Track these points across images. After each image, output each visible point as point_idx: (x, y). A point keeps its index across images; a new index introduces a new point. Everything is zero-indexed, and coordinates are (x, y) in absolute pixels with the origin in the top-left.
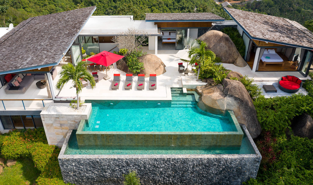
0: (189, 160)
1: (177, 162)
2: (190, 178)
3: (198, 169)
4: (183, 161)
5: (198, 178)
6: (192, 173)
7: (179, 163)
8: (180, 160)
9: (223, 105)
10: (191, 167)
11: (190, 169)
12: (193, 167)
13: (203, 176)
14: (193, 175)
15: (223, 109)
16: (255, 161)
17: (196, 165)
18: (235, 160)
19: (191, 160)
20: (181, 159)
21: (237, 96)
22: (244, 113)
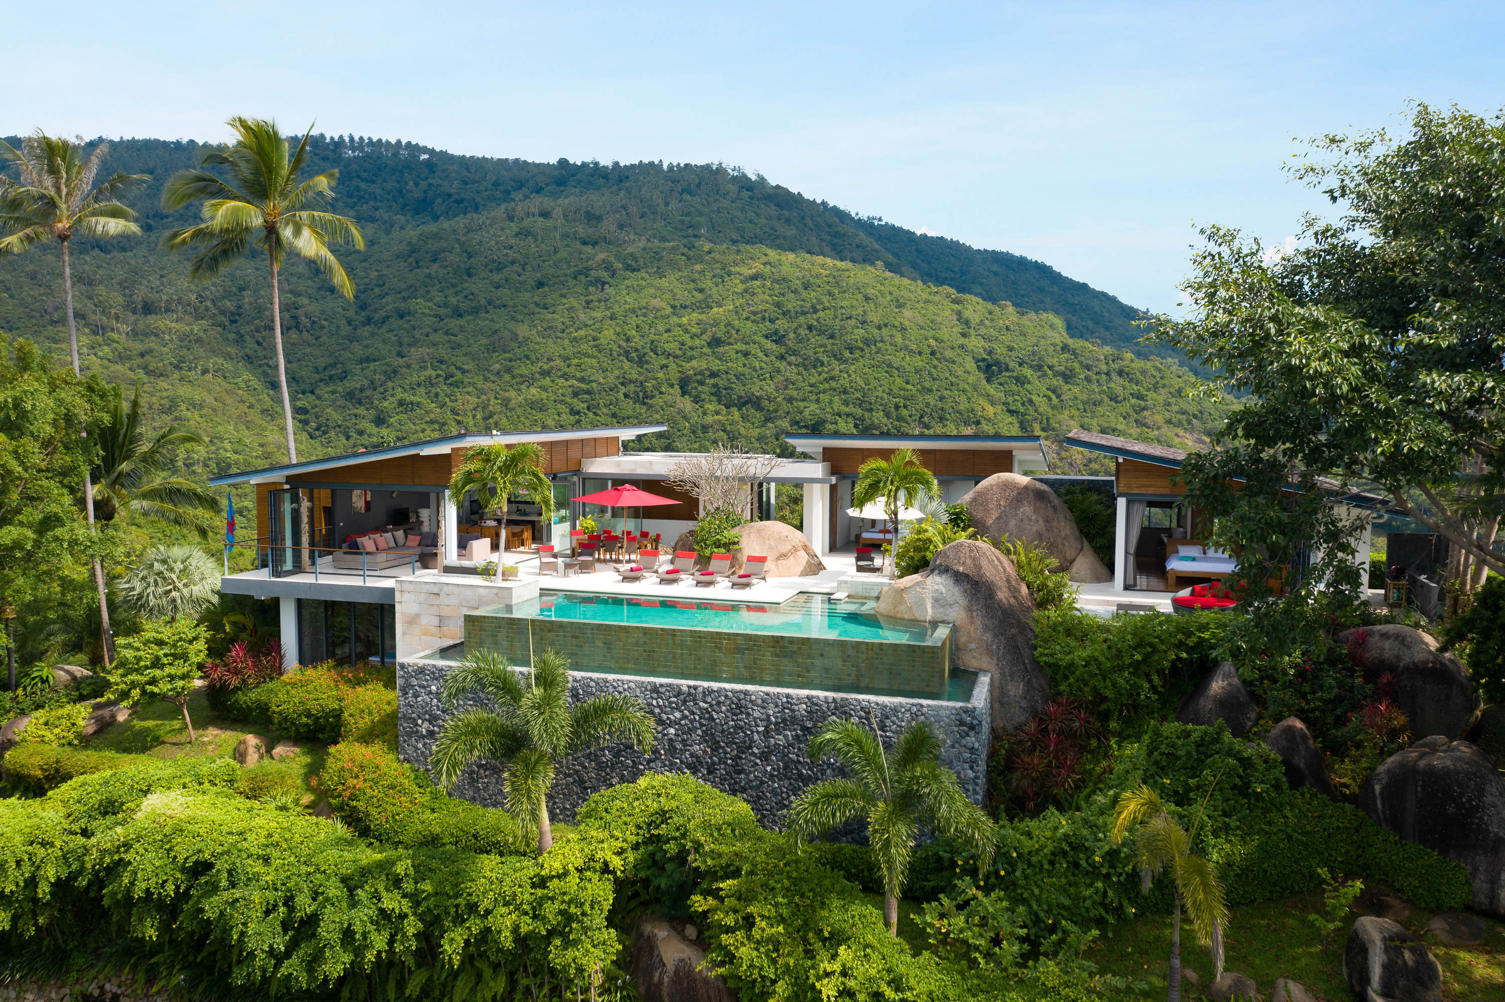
0: (753, 698)
1: (719, 703)
2: (762, 782)
3: (780, 740)
4: (735, 701)
5: (786, 783)
6: (765, 757)
7: (724, 708)
8: (726, 696)
9: (921, 602)
10: (761, 729)
11: (756, 736)
12: (766, 734)
13: (800, 775)
14: (769, 768)
15: (922, 618)
16: (962, 723)
17: (776, 724)
18: (895, 710)
19: (759, 701)
20: (730, 694)
21: (961, 569)
22: (986, 628)
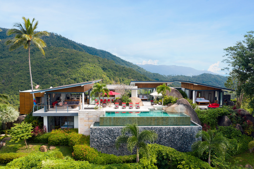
6: (165, 139)
9: (178, 109)
15: (178, 112)
18: (188, 128)
21: (185, 103)
22: (190, 113)
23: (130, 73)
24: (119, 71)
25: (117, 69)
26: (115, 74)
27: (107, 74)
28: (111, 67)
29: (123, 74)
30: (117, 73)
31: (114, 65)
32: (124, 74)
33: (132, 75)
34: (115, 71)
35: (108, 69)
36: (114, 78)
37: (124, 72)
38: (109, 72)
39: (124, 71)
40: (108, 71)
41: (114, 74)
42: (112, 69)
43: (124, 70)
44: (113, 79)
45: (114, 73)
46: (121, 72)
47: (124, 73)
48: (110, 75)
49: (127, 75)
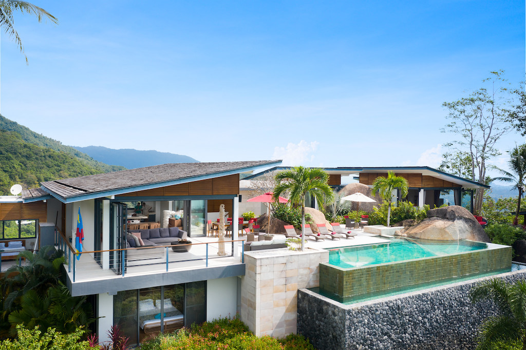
9: (455, 232)
15: (456, 239)
21: (467, 217)
23: (64, 163)
24: (37, 158)
25: (31, 153)
26: (23, 167)
27: (4, 166)
28: (12, 148)
29: (45, 167)
30: (29, 163)
31: (21, 145)
32: (48, 166)
33: (69, 169)
34: (23, 159)
35: (4, 152)
36: (23, 175)
37: (49, 161)
38: (9, 160)
39: (47, 158)
40: (7, 158)
41: (23, 165)
42: (15, 153)
43: (50, 156)
44: (20, 178)
45: (21, 164)
46: (40, 161)
47: (50, 163)
48: (10, 168)
49: (56, 167)
